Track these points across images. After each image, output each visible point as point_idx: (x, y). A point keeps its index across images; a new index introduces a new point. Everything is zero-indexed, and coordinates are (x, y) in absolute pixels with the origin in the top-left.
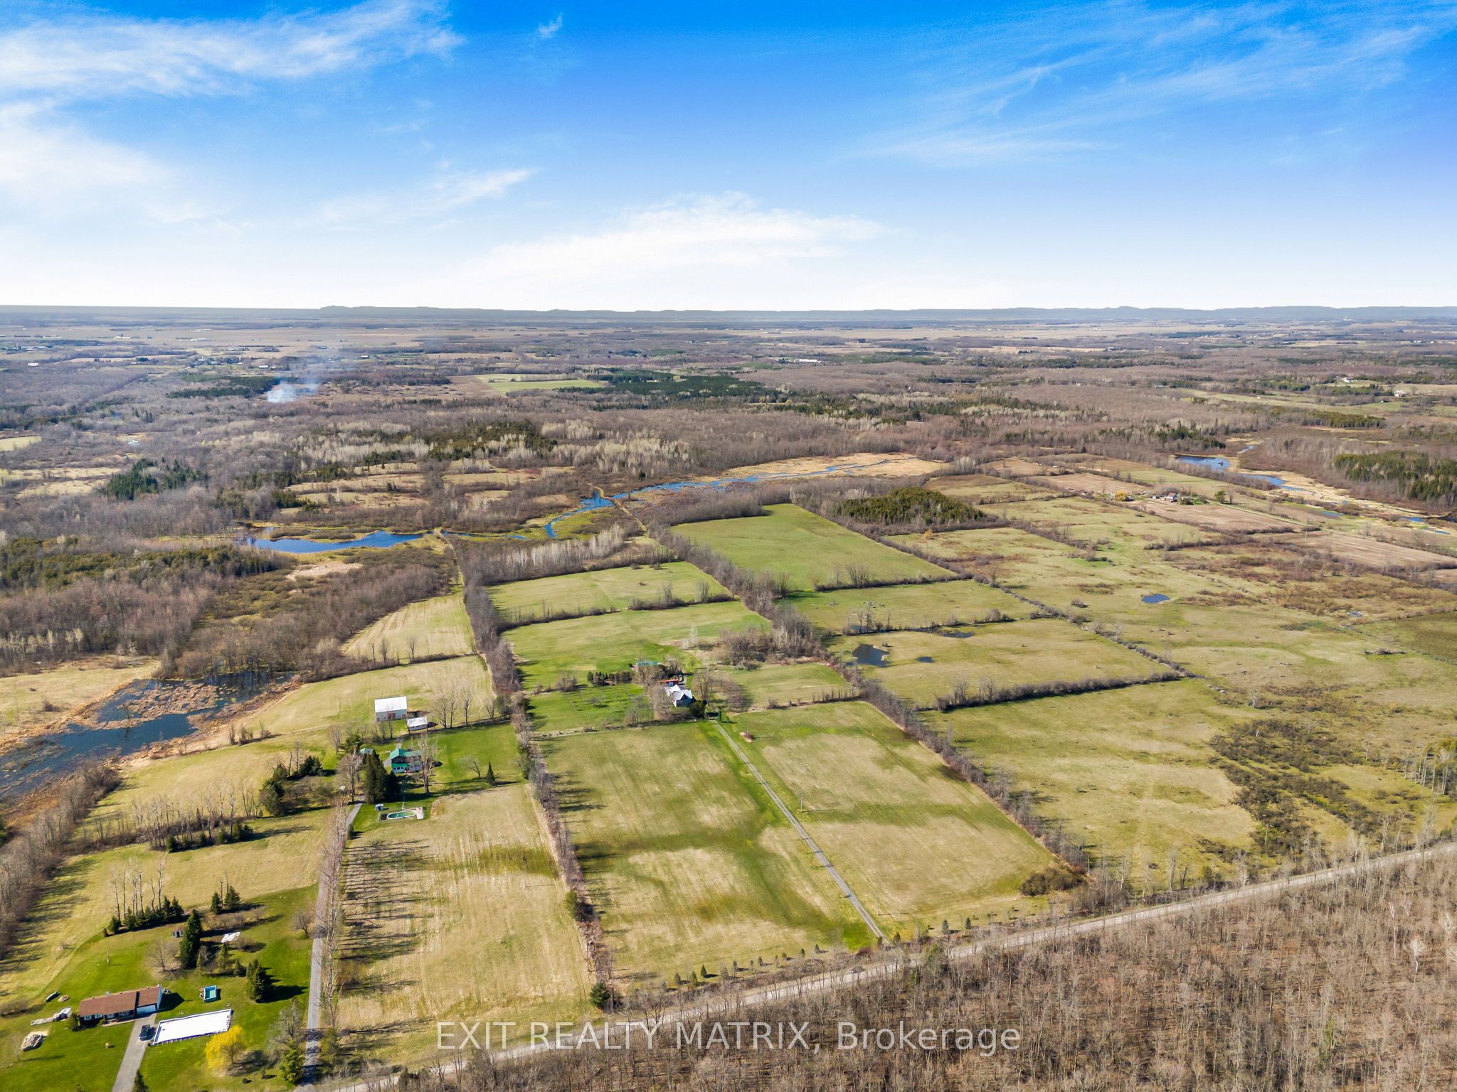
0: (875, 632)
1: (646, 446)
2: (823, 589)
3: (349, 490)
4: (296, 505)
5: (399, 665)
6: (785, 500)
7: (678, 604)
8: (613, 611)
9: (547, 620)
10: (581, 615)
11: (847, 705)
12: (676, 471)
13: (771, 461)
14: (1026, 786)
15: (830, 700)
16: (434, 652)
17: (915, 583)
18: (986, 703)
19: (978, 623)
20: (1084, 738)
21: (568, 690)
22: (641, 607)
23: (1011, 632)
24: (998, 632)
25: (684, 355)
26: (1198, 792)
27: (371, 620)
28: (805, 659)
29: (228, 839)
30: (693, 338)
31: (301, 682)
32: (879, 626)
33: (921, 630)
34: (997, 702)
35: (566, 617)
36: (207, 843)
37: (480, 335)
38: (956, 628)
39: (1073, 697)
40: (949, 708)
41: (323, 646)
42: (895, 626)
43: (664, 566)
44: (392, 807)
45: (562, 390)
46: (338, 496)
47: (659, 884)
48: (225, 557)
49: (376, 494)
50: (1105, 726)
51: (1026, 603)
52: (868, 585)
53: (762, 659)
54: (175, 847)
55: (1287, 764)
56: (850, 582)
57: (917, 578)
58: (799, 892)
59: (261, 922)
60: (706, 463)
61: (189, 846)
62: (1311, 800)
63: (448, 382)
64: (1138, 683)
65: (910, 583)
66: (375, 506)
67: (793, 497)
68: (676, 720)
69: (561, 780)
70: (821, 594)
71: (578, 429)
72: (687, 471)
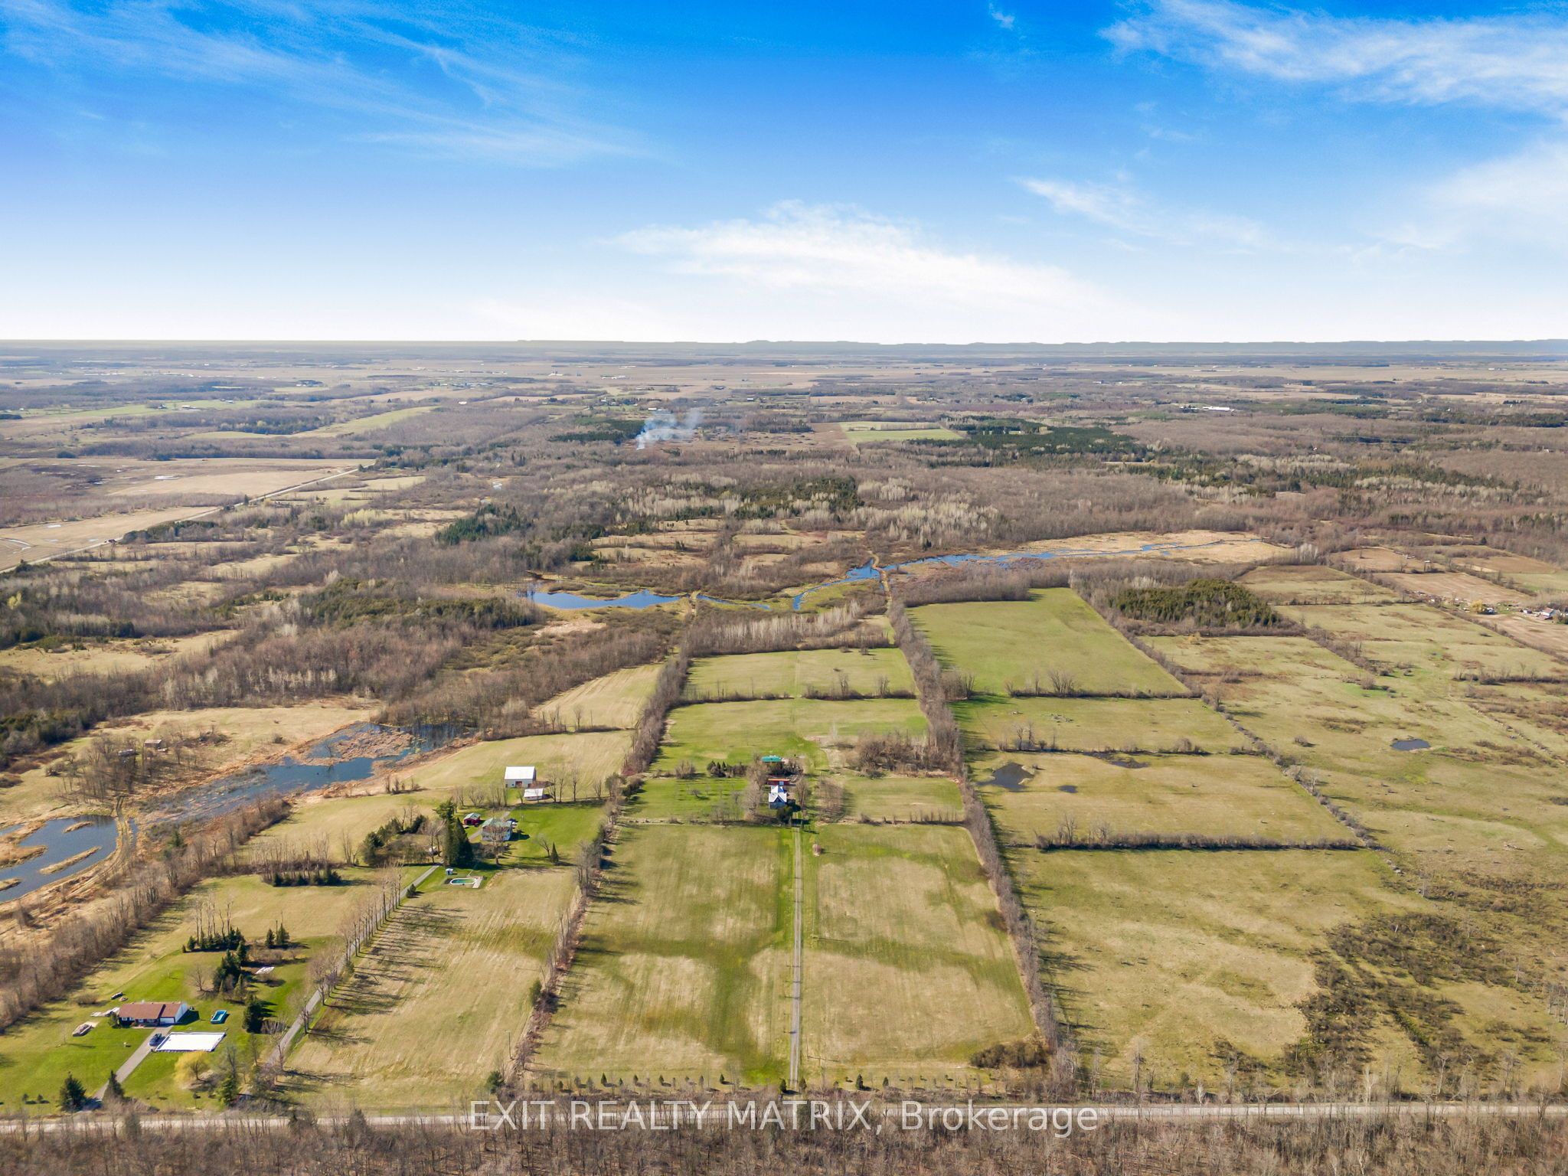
0: (1038, 751)
1: (953, 510)
2: (1018, 695)
3: (642, 546)
4: (588, 559)
5: (566, 732)
6: (1063, 583)
7: (855, 697)
8: (787, 698)
9: (720, 701)
10: (754, 699)
11: (943, 830)
12: (970, 541)
13: (1084, 534)
14: (1067, 948)
15: (929, 822)
16: (597, 723)
17: (1128, 697)
18: (1097, 847)
19: (1163, 753)
20: (1179, 903)
21: (685, 777)
22: (814, 696)
23: (1194, 767)
24: (1179, 765)
25: (1077, 400)
26: (1265, 987)
27: (576, 683)
28: (939, 772)
29: (320, 882)
30: (1104, 377)
31: (479, 739)
32: (1043, 744)
33: (1092, 754)
34: (1108, 848)
35: (739, 699)
36: (303, 882)
37: (876, 374)
38: (1133, 757)
39: (1206, 854)
40: (1050, 848)
41: (512, 706)
42: (1060, 744)
43: (871, 651)
44: (461, 872)
45: (912, 442)
46: (626, 552)
47: (630, 987)
48: (490, 610)
49: (663, 552)
50: (1214, 893)
51: (1241, 734)
52: (1072, 695)
53: (892, 767)
54: (279, 882)
55: (1405, 971)
56: (1052, 689)
57: (1133, 692)
58: (751, 1019)
59: (296, 961)
60: (1005, 534)
61: (289, 883)
62: (1398, 1019)
63: (808, 430)
64: (1298, 847)
65: (1122, 696)
66: (656, 565)
67: (1072, 581)
68: (762, 822)
69: (617, 870)
70: (1014, 700)
71: (893, 489)
72: (980, 542)
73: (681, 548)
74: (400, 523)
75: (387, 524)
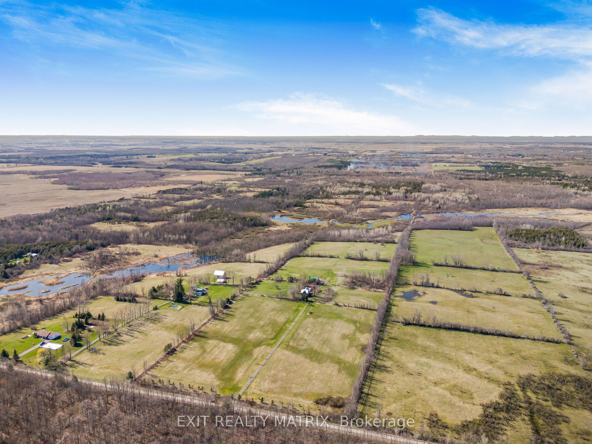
0: (430, 287)
1: (459, 195)
2: (436, 265)
5: (250, 262)
6: (490, 225)
7: (366, 260)
8: (338, 257)
9: (312, 256)
10: (325, 257)
11: (366, 312)
12: (459, 207)
13: (514, 207)
14: (388, 363)
15: (363, 308)
16: (261, 260)
17: (488, 270)
18: (430, 326)
19: (488, 293)
20: (453, 354)
21: (278, 281)
22: (349, 258)
23: (500, 300)
24: (492, 299)
25: (546, 157)
26: (471, 394)
28: (381, 290)
29: (130, 301)
31: (220, 262)
32: (433, 284)
33: (455, 290)
34: (435, 327)
35: (319, 256)
36: (125, 301)
37: (461, 147)
38: (474, 293)
39: (481, 335)
40: (407, 324)
41: (236, 251)
42: (441, 285)
43: (385, 244)
44: (177, 304)
50: (474, 352)
51: (533, 290)
52: (461, 267)
53: (361, 286)
54: (118, 300)
56: (453, 264)
57: (490, 268)
58: (240, 370)
59: (102, 325)
60: (476, 205)
63: (417, 165)
64: (529, 339)
65: (484, 269)
67: (494, 224)
68: (296, 300)
70: (435, 267)
72: (463, 208)
73: (337, 204)
74: (246, 192)
75: (242, 192)
